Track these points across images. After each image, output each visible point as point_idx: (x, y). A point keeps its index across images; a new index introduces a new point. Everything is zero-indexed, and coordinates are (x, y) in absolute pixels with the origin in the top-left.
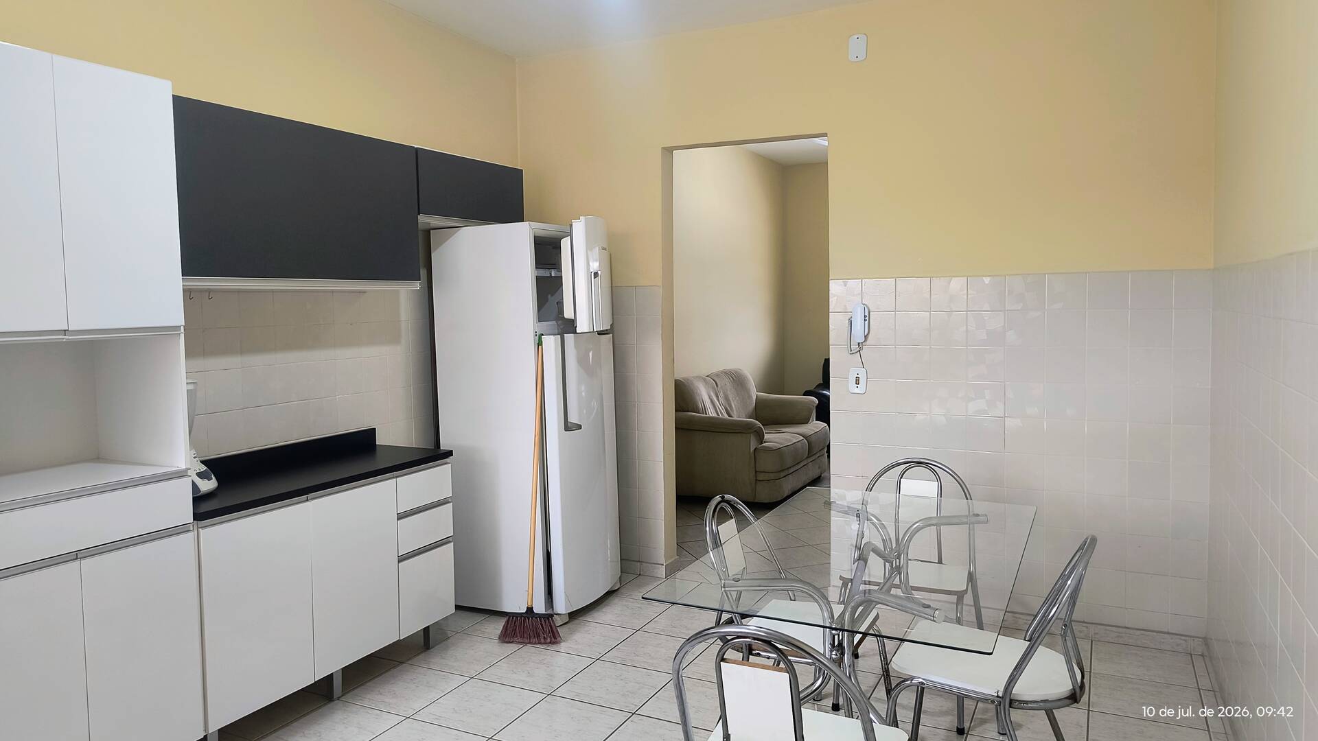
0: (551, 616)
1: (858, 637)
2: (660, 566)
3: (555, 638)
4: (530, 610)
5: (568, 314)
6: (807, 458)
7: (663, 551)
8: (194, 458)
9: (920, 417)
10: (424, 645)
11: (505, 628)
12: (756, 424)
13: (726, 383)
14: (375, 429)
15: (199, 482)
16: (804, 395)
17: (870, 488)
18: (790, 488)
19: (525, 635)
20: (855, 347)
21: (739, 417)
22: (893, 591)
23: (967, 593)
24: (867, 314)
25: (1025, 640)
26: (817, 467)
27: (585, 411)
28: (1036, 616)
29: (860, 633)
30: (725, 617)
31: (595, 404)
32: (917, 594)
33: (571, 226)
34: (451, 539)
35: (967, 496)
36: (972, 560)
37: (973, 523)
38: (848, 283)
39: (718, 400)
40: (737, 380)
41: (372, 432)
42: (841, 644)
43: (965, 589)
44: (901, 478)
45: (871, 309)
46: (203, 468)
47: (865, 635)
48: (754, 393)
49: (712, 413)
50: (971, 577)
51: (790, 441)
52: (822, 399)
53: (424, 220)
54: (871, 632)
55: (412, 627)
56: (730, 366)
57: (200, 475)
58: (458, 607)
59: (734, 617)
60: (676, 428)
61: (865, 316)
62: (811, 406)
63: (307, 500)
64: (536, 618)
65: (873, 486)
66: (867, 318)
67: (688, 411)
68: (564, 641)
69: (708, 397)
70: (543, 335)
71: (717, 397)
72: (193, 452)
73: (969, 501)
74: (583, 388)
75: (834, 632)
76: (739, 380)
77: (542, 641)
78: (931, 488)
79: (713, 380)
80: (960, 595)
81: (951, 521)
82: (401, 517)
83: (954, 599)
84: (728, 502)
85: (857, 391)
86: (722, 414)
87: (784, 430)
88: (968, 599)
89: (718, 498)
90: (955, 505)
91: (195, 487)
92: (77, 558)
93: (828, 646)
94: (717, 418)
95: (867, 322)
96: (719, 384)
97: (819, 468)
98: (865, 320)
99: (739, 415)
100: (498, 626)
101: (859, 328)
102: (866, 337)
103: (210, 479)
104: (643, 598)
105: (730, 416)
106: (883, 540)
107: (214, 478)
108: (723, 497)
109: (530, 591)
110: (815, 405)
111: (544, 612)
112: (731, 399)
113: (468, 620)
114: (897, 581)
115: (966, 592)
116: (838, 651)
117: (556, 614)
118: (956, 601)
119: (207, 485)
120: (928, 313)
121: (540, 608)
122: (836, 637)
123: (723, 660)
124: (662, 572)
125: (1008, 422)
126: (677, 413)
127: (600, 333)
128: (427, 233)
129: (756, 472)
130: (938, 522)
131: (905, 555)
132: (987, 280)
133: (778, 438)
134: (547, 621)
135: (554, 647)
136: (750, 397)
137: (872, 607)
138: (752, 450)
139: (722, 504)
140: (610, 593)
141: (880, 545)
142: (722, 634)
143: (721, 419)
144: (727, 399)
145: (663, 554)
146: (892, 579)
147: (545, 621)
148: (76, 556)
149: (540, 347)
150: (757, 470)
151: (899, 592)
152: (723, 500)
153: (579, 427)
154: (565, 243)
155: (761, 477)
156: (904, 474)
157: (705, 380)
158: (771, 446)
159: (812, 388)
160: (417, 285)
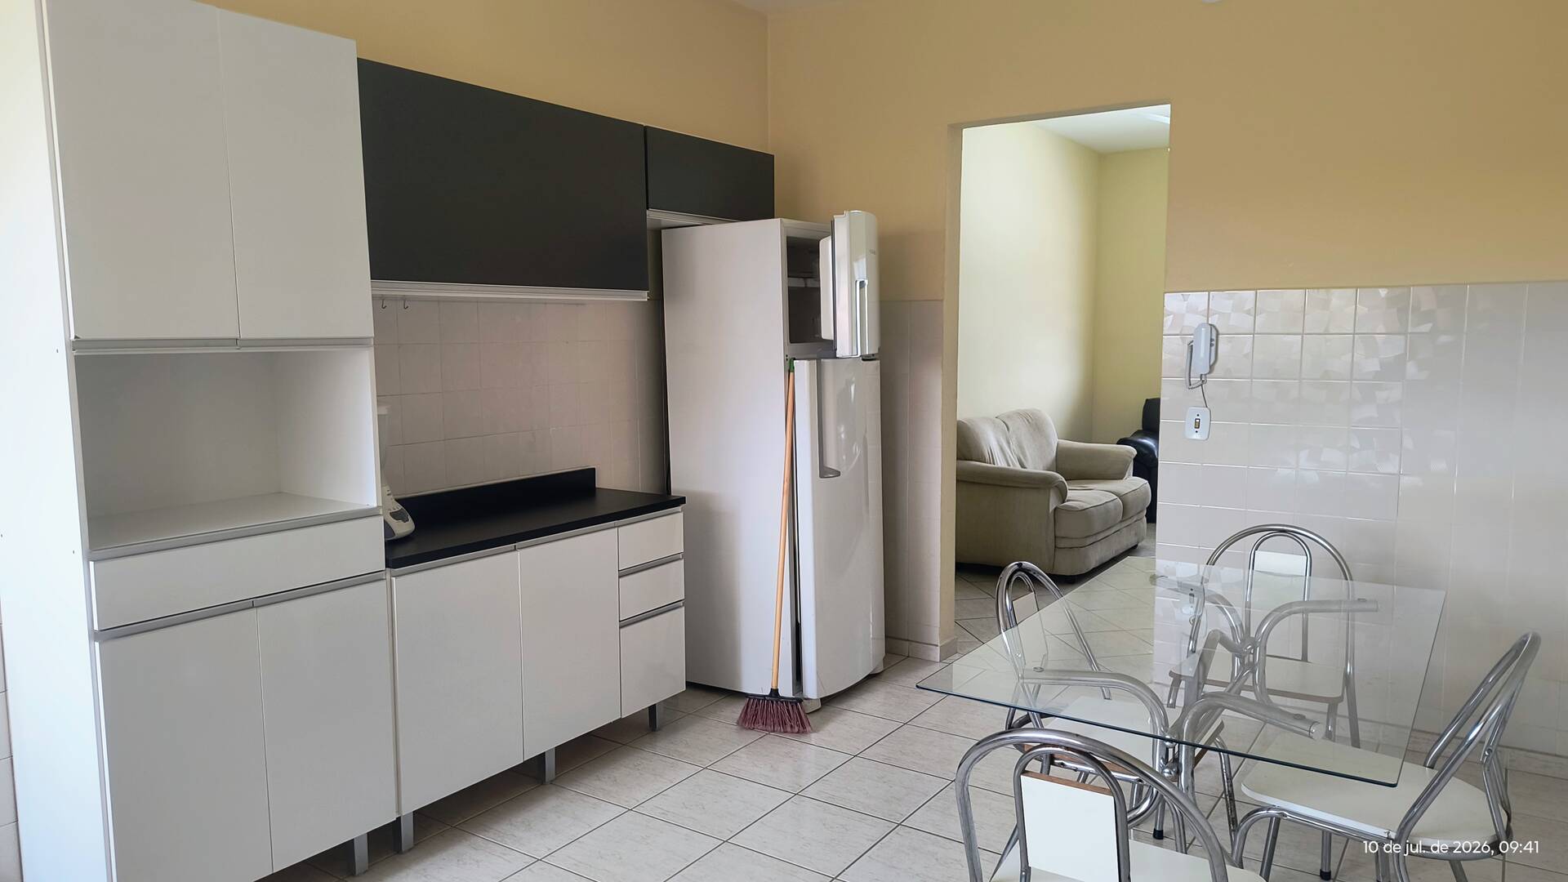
0: (800, 701)
1: (1198, 750)
2: (934, 647)
3: (804, 727)
4: (774, 692)
5: (826, 333)
6: (1121, 522)
7: (938, 629)
8: (388, 495)
9: (1283, 472)
10: (650, 726)
11: (745, 712)
12: (1057, 478)
13: (1020, 429)
14: (594, 469)
15: (393, 523)
16: (1118, 443)
17: (1212, 561)
18: (1098, 558)
19: (768, 722)
20: (1195, 380)
21: (1035, 468)
22: (1243, 694)
23: (1342, 701)
24: (1214, 337)
25: (1425, 765)
26: (1133, 533)
27: (844, 457)
28: (1442, 736)
29: (1200, 746)
30: (1019, 715)
31: (857, 449)
32: (1274, 699)
33: (833, 223)
34: (681, 603)
35: (1346, 574)
36: (1349, 657)
37: (1353, 611)
38: (1190, 297)
39: (1009, 447)
40: (1034, 423)
41: (591, 473)
42: (1176, 760)
43: (1340, 694)
44: (1256, 549)
45: (1220, 331)
46: (399, 507)
47: (1205, 749)
48: (1055, 440)
49: (1000, 463)
50: (1348, 680)
51: (1101, 500)
52: (1143, 450)
53: (654, 216)
54: (1213, 745)
55: (635, 705)
56: (1026, 405)
57: (395, 515)
58: (688, 684)
59: (1031, 716)
60: (957, 481)
61: (1212, 340)
62: (1128, 458)
63: (515, 550)
64: (782, 702)
65: (1217, 558)
66: (1214, 343)
67: (972, 460)
68: (815, 732)
69: (996, 443)
70: (795, 359)
71: (1008, 443)
72: (387, 488)
73: (1349, 581)
74: (842, 429)
75: (1168, 744)
76: (1036, 424)
77: (789, 729)
78: (1296, 563)
79: (1005, 423)
80: (1333, 704)
81: (1322, 606)
82: (623, 574)
83: (1325, 707)
84: (1027, 571)
85: (1196, 436)
86: (1014, 465)
87: (1091, 486)
88: (1343, 709)
89: (1013, 566)
90: (1328, 587)
91: (388, 528)
92: (253, 607)
93: (1159, 762)
94: (1008, 470)
95: (1213, 348)
96: (1011, 429)
97: (1136, 534)
98: (1211, 345)
99: (1036, 464)
100: (736, 710)
101: (1202, 355)
102: (1212, 367)
103: (406, 520)
104: (917, 686)
105: (1023, 467)
106: (1232, 628)
107: (410, 519)
108: (1020, 565)
109: (775, 671)
110: (1133, 457)
111: (792, 696)
112: (1025, 447)
113: (700, 701)
114: (1249, 682)
115: (1341, 699)
116: (1171, 769)
117: (806, 699)
118: (1326, 711)
119: (404, 528)
120: (1300, 336)
121: (786, 691)
122: (1171, 750)
123: (1024, 772)
124: (936, 654)
125: (1405, 481)
126: (959, 461)
127: (866, 359)
128: (658, 233)
129: (1055, 537)
130: (1307, 608)
131: (1263, 649)
132: (1383, 292)
133: (1083, 496)
134: (795, 708)
135: (804, 739)
136: (1049, 444)
137: (1217, 713)
138: (1051, 509)
139: (1019, 573)
140: (871, 677)
141: (1229, 634)
142: (1020, 740)
143: (1012, 470)
144: (1021, 447)
145: (938, 632)
146: (1242, 680)
147: (792, 706)
148: (252, 604)
149: (791, 374)
150: (1058, 534)
151: (1251, 696)
152: (1020, 568)
153: (838, 474)
154: (825, 245)
155: (1062, 544)
156: (1259, 544)
157: (994, 423)
158: (1074, 505)
159: (1128, 435)
160: (643, 296)
